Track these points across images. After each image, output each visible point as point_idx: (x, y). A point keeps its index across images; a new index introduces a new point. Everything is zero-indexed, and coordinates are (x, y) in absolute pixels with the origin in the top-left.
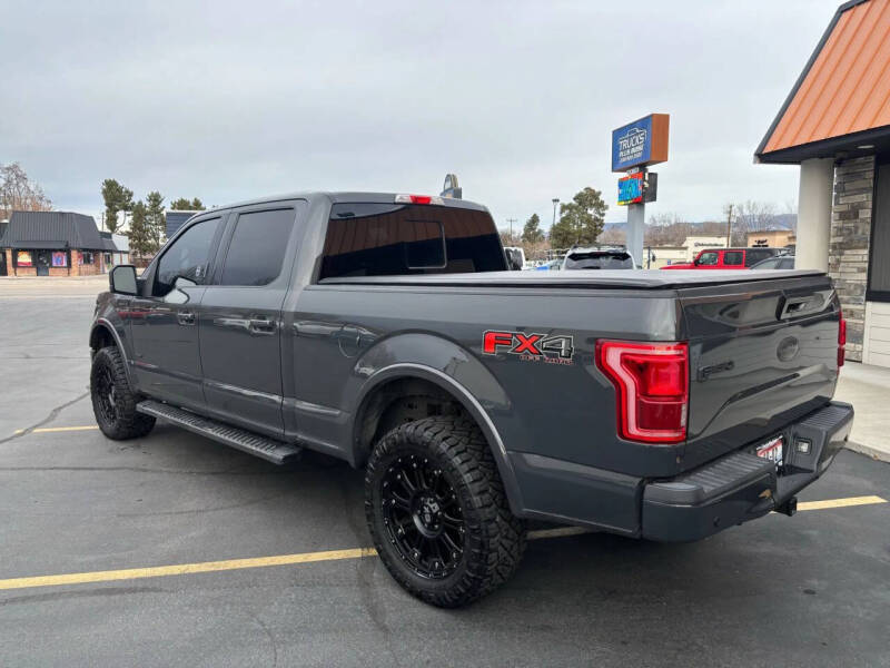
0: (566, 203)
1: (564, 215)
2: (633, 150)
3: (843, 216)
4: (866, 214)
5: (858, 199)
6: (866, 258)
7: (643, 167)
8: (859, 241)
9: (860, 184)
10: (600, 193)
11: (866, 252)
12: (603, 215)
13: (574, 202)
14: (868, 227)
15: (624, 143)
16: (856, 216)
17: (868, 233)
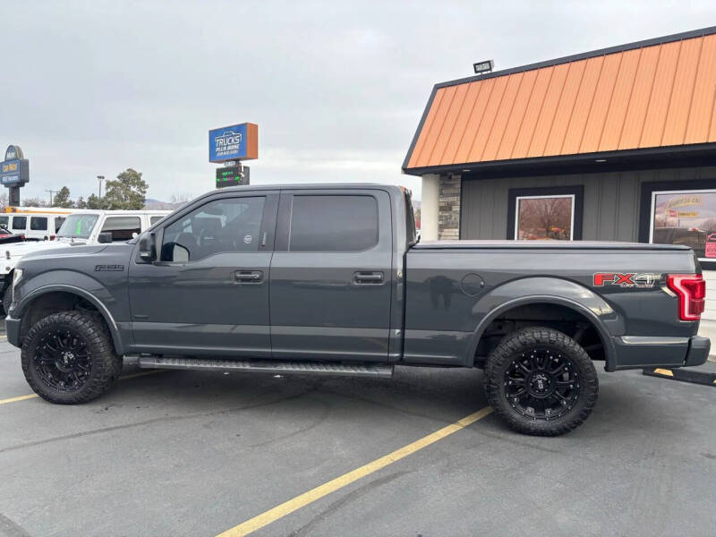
0: (111, 180)
1: (109, 190)
2: (229, 148)
3: (442, 209)
4: (457, 208)
5: (451, 199)
6: (458, 234)
7: (237, 161)
8: (453, 224)
9: (452, 191)
10: (141, 174)
11: (458, 230)
12: (145, 192)
13: (118, 180)
14: (458, 216)
15: (220, 141)
16: (451, 209)
17: (458, 220)
